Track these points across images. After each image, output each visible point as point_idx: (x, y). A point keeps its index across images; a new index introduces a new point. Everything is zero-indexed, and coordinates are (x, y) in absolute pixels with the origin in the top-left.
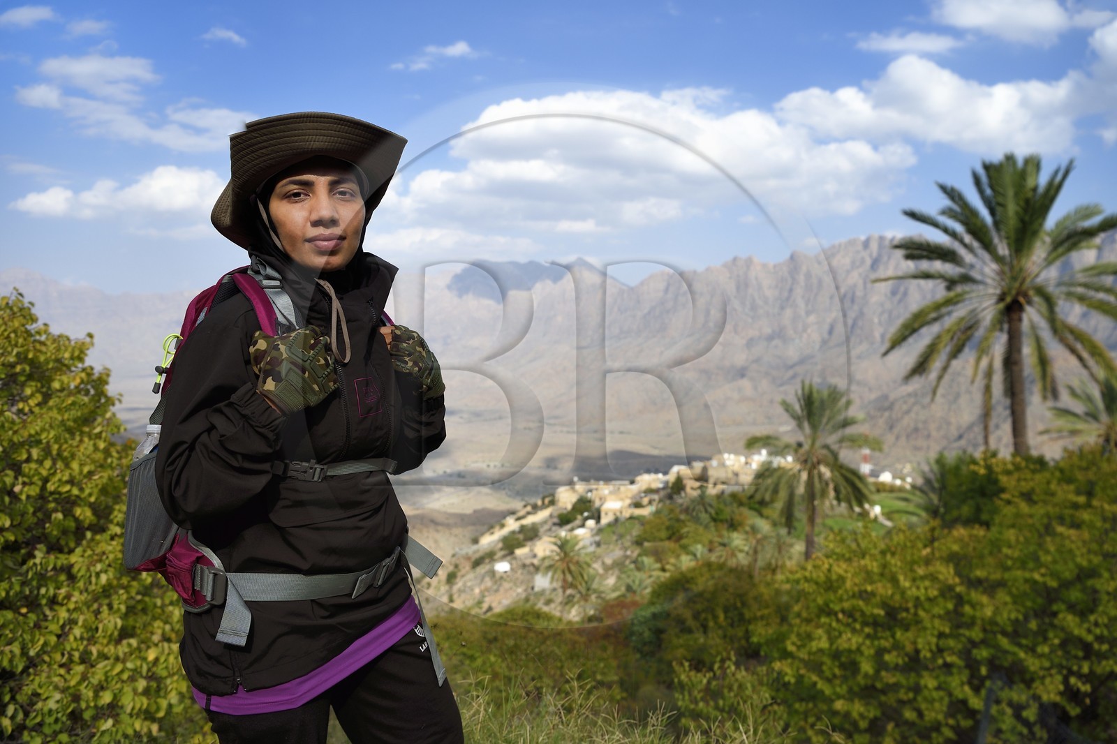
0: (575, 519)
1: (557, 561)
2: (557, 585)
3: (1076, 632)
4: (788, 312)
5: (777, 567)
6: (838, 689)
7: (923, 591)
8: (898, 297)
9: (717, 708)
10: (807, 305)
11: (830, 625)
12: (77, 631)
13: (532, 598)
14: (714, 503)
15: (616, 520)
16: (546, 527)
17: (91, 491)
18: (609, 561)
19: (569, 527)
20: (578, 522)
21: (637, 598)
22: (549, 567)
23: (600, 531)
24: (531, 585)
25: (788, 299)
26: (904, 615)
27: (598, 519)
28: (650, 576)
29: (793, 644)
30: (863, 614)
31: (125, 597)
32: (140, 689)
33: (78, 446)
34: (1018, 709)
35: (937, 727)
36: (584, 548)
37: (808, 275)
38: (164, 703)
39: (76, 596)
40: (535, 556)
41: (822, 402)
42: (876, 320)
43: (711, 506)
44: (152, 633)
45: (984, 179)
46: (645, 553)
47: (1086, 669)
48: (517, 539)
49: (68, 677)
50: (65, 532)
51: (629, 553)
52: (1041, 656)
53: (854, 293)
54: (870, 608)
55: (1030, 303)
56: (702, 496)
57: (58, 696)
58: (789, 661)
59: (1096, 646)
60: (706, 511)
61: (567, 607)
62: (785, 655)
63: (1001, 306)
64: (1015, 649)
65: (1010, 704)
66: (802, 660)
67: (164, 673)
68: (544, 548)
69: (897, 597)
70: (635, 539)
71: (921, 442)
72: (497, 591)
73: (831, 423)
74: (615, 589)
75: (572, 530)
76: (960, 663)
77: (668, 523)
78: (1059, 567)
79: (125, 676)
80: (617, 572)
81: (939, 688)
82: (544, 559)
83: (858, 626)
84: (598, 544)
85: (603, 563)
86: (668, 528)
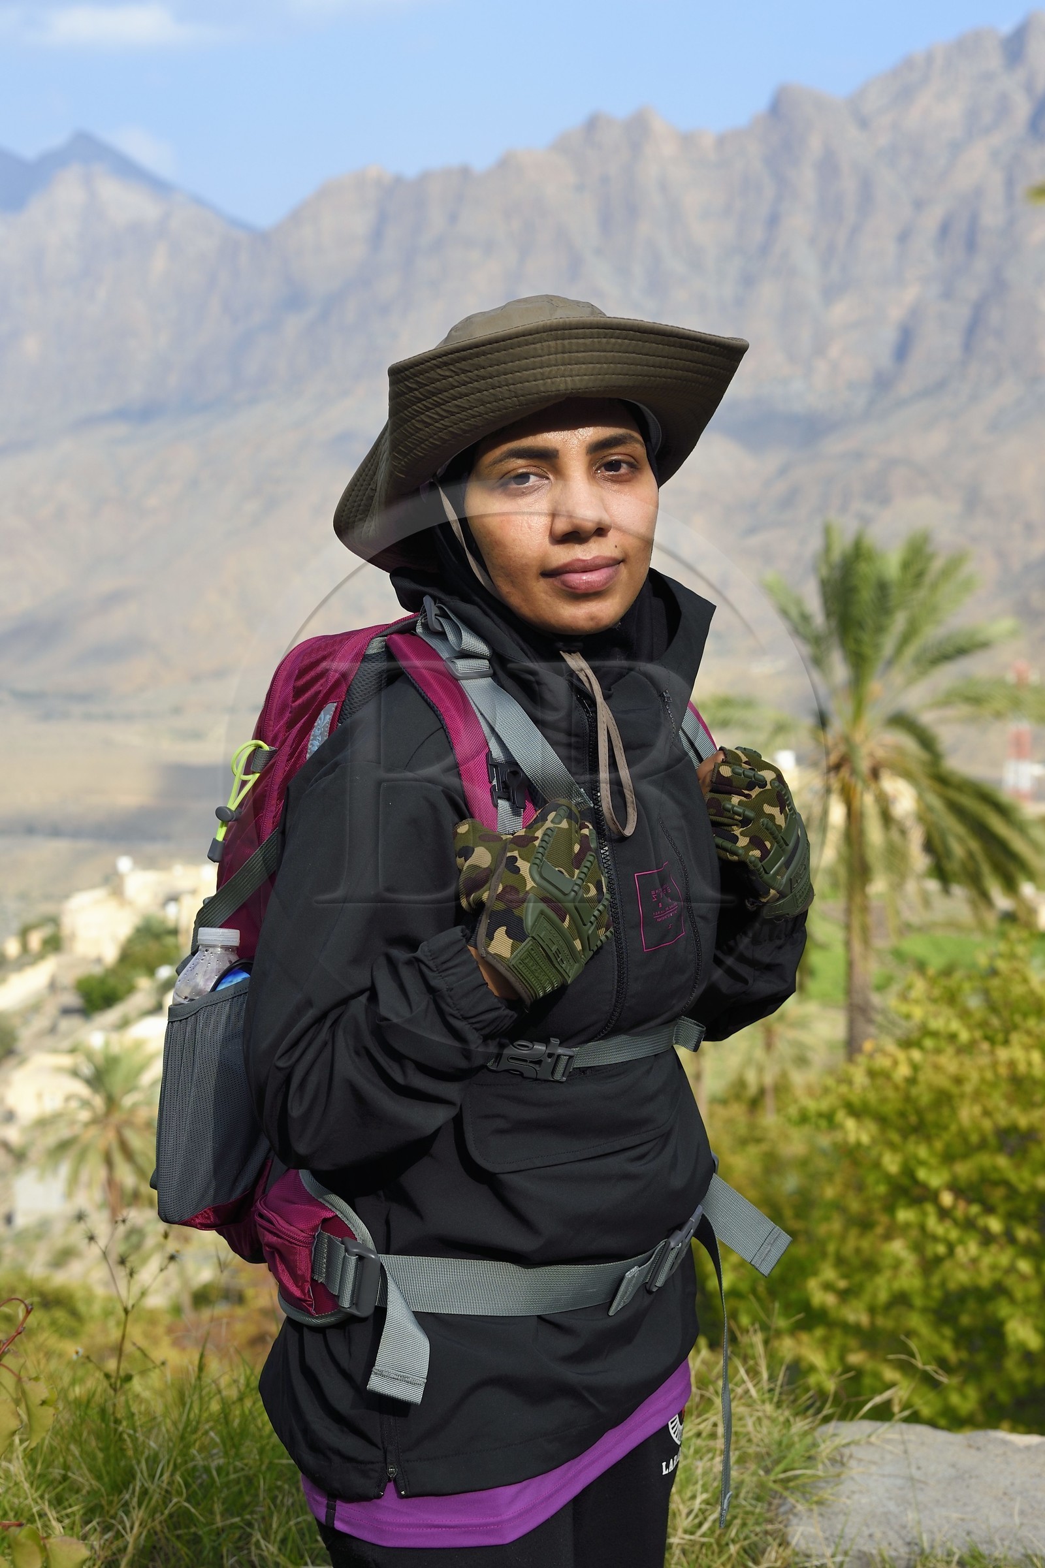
0: (131, 989)
1: (87, 1125)
2: (89, 1198)
4: (768, 293)
5: (762, 1092)
6: (955, 1399)
11: (922, 1228)
16: (41, 1022)
19: (112, 1015)
22: (63, 1146)
25: (765, 249)
29: (828, 1287)
30: (1012, 1191)
37: (828, 167)
40: (10, 1116)
41: (883, 587)
54: (1026, 1173)
58: (819, 1332)
66: (854, 1330)
68: (37, 1089)
73: (911, 651)
75: (124, 1024)
82: (43, 1123)
83: (995, 1225)
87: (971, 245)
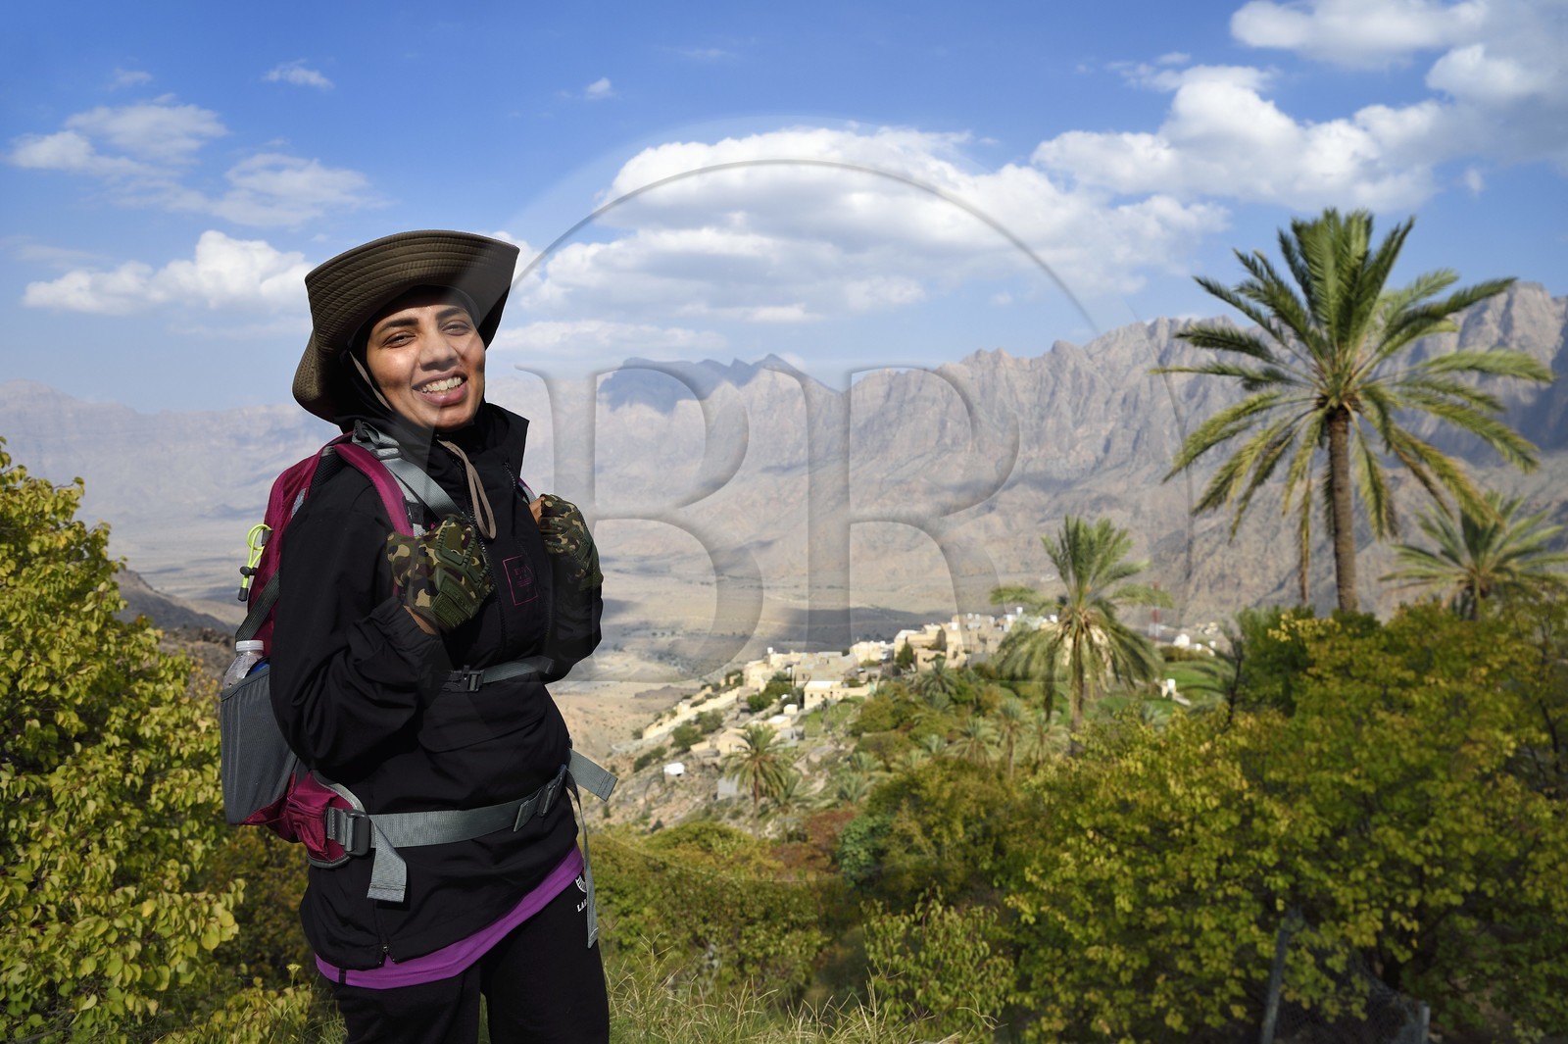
0: (771, 703)
1: (747, 760)
2: (747, 791)
3: (1400, 852)
4: (1051, 423)
5: (1038, 763)
6: (1091, 931)
7: (1199, 800)
8: (1196, 400)
9: (917, 962)
10: (1075, 413)
11: (1079, 848)
12: (55, 878)
13: (715, 809)
14: (954, 678)
15: (825, 704)
16: (732, 715)
17: (77, 689)
18: (816, 759)
19: (762, 714)
20: (774, 707)
21: (853, 808)
22: (737, 768)
23: (804, 718)
24: (713, 792)
25: (1049, 405)
26: (1177, 831)
27: (801, 703)
28: (870, 779)
29: (1035, 872)
30: (1123, 832)
31: (122, 829)
32: (132, 955)
33: (58, 631)
34: (1321, 954)
35: (1219, 980)
36: (781, 742)
37: (1076, 373)
38: (167, 973)
39: (56, 831)
40: (718, 754)
41: (1091, 543)
42: (1167, 433)
43: (950, 683)
44: (164, 876)
45: (1295, 246)
46: (864, 747)
47: (1413, 902)
48: (694, 731)
49: (40, 939)
50: (44, 744)
51: (842, 747)
52: (1357, 883)
53: (1137, 396)
54: (1130, 825)
55: (1358, 408)
56: (938, 671)
57: (22, 966)
58: (1028, 895)
59: (1427, 870)
60: (944, 690)
61: (761, 821)
62: (1026, 887)
63: (1320, 413)
64: (1323, 876)
65: (1312, 950)
66: (1045, 895)
67: (167, 933)
68: (728, 742)
69: (1167, 808)
70: (850, 729)
71: (1228, 594)
72: (668, 801)
73: (1104, 573)
74: (824, 795)
75: (767, 717)
76: (1247, 895)
77: (893, 707)
78: (1378, 767)
79: (113, 938)
80: (827, 774)
81: (1220, 928)
82: (730, 757)
83: (1113, 849)
84: (801, 736)
85: (808, 761)
86: (893, 714)
87: (1135, 407)
